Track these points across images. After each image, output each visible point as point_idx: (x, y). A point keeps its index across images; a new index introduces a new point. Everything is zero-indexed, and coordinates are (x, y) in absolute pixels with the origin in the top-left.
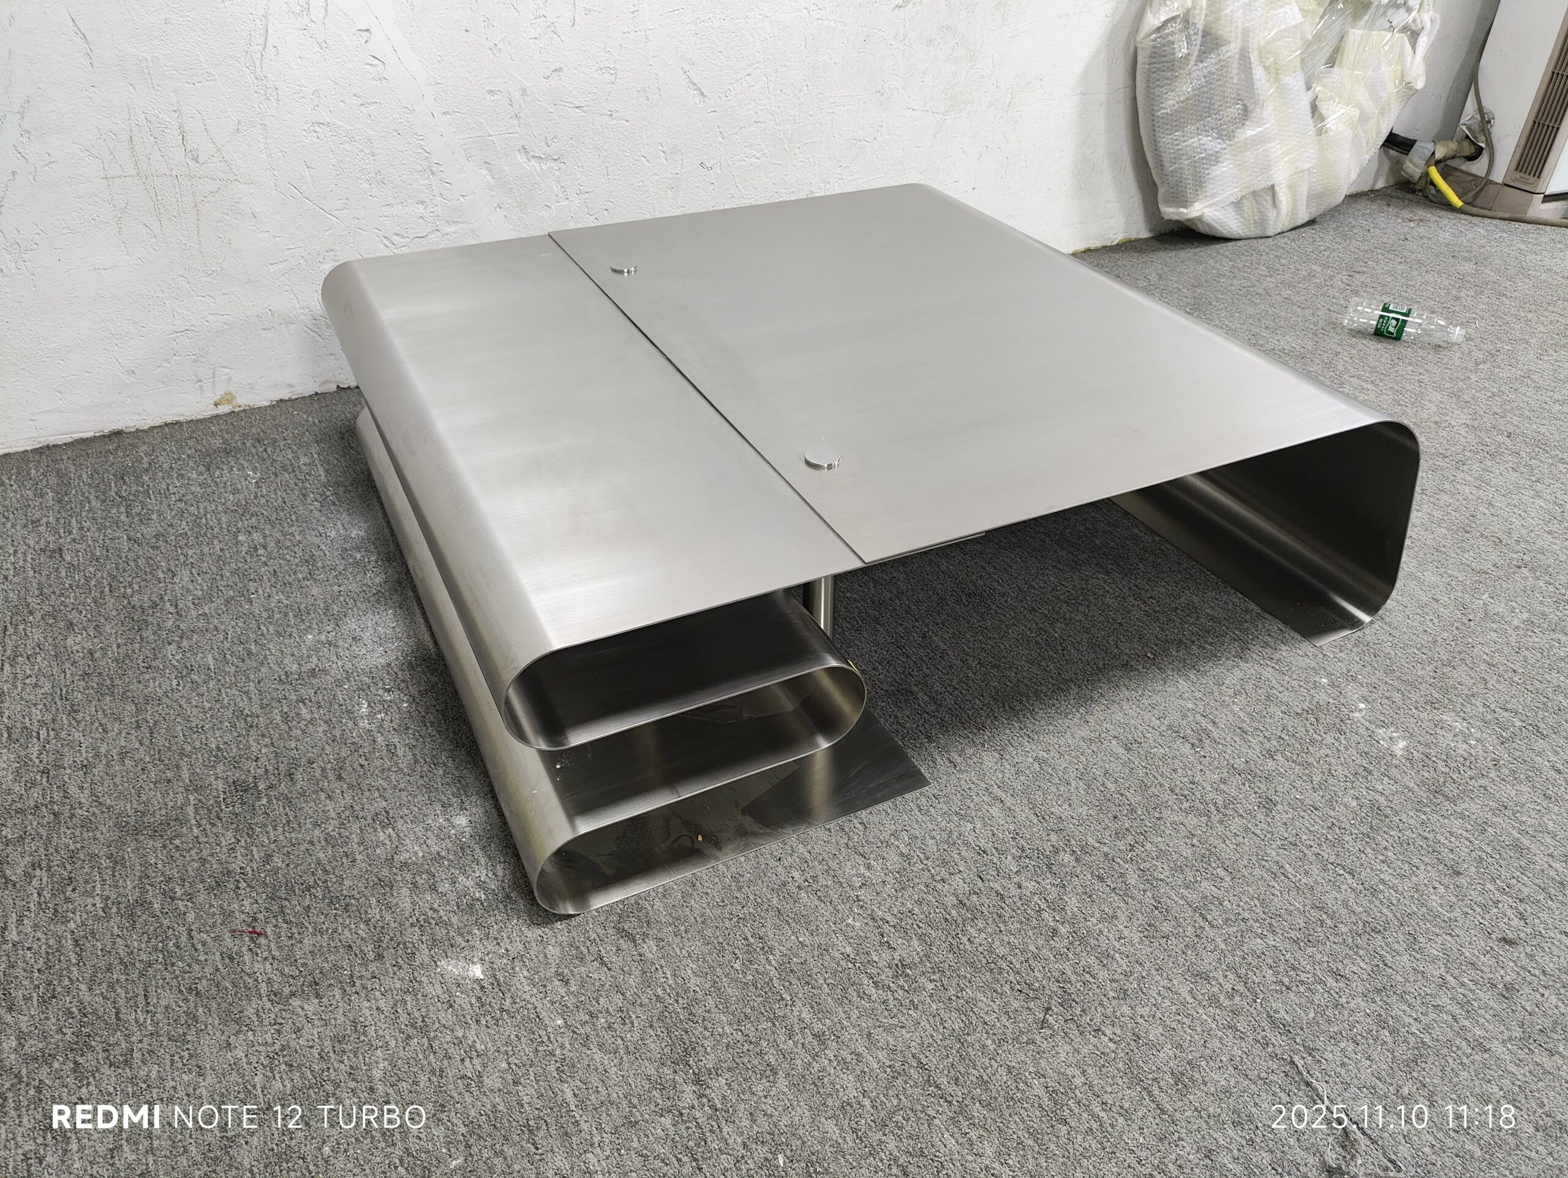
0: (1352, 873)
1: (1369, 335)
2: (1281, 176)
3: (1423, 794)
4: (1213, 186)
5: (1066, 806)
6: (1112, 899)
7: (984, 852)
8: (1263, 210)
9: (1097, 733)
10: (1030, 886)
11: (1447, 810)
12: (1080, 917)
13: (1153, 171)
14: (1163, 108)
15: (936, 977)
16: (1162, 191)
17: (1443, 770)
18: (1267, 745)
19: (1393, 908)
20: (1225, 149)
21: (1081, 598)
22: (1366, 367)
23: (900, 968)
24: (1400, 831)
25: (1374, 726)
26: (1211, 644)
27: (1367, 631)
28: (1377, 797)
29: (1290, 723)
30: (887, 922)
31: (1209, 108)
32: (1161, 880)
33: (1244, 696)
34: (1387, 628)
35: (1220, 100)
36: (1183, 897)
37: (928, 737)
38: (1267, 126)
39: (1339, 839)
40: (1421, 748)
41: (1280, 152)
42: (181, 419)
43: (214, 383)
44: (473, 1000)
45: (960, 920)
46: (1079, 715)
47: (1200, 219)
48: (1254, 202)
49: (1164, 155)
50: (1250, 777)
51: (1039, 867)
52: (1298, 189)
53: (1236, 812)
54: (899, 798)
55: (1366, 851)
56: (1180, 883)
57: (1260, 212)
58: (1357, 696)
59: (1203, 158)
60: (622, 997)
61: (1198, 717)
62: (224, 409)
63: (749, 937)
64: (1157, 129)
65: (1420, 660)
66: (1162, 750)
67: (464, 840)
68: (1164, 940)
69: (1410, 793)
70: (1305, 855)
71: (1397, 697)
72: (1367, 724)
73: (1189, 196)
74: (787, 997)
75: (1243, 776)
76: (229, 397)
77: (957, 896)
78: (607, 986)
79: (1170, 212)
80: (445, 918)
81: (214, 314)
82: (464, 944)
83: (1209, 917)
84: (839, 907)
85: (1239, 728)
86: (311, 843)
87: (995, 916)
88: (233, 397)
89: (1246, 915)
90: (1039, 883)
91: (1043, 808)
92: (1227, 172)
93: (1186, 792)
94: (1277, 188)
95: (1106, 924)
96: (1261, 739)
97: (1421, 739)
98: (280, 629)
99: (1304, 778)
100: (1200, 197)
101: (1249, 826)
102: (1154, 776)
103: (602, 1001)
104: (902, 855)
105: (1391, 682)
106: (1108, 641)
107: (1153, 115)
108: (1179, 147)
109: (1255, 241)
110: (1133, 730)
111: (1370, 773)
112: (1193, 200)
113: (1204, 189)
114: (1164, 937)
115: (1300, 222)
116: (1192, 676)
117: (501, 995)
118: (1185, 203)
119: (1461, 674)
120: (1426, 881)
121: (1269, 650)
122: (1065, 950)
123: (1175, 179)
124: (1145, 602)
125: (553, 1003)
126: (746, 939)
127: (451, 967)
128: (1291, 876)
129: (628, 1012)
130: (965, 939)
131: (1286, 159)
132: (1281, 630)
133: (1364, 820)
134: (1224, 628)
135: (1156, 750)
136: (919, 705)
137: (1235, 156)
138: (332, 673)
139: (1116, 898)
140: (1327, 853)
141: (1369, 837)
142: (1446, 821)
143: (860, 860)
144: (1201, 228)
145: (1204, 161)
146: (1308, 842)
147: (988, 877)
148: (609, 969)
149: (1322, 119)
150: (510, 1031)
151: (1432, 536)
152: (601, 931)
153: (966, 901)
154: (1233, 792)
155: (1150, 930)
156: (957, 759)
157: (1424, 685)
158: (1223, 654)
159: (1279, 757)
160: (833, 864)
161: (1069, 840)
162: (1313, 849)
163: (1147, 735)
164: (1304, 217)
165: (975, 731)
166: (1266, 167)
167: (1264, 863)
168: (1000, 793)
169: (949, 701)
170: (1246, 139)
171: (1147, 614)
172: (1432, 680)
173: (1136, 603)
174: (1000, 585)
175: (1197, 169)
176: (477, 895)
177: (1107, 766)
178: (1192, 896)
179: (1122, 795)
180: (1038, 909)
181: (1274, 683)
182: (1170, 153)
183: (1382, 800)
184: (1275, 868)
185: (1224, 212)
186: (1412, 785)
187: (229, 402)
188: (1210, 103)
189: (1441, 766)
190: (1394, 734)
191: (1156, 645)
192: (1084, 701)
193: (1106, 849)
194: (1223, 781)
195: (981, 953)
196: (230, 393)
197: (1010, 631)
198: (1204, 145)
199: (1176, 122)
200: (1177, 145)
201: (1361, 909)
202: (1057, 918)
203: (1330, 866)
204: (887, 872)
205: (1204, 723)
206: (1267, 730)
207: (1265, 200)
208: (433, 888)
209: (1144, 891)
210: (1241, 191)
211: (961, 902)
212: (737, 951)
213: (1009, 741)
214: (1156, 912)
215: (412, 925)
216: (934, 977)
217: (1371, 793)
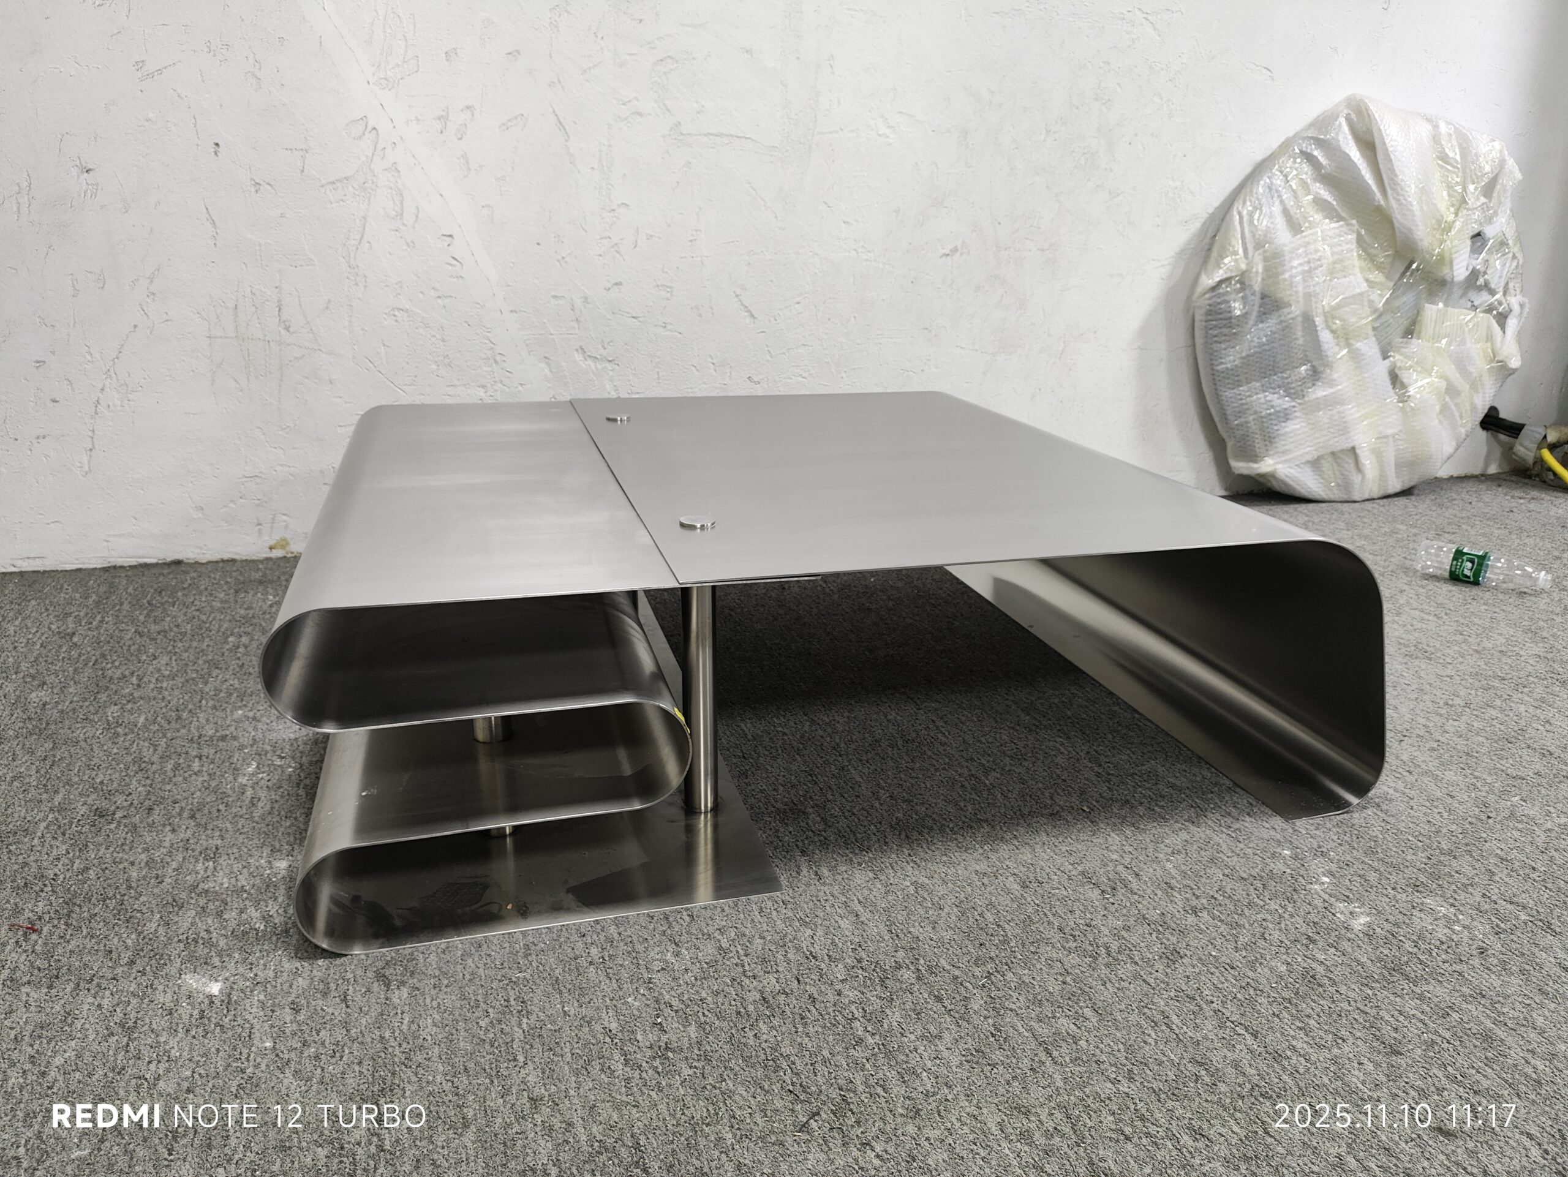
0: (1255, 1035)
1: (1444, 580)
2: (1363, 439)
3: (1376, 970)
4: (1283, 443)
5: (929, 929)
6: (943, 1020)
7: (814, 957)
8: (1346, 473)
9: (995, 869)
10: (851, 994)
11: (1403, 989)
12: (898, 1029)
13: (1219, 425)
14: (1222, 363)
15: (700, 1065)
16: (1230, 444)
17: (1411, 950)
18: (1194, 902)
19: (1298, 1076)
20: (1294, 407)
21: (1029, 755)
22: (1432, 603)
23: (663, 1051)
24: (1334, 1002)
25: (1333, 900)
26: (1162, 807)
27: (1356, 815)
28: (1314, 965)
29: (1229, 885)
30: (671, 1006)
31: (1273, 366)
32: (1011, 1010)
33: (1184, 856)
34: (1383, 815)
35: (1285, 359)
36: (1031, 1030)
37: (802, 852)
38: (1340, 387)
39: (1251, 1001)
40: (1387, 926)
41: (1358, 415)
42: (237, 557)
43: (272, 528)
44: (196, 1012)
45: (754, 1015)
46: (981, 851)
47: (1272, 475)
48: (1335, 465)
49: (1227, 408)
50: (1160, 928)
51: (870, 979)
52: (1384, 454)
53: (1131, 958)
54: (743, 899)
55: (1281, 1016)
56: (1033, 1016)
57: (1342, 475)
58: (1322, 870)
59: (1270, 414)
60: (345, 1033)
61: (1120, 868)
62: (277, 553)
63: (512, 999)
64: (1218, 383)
65: (1413, 847)
66: (1065, 893)
67: (274, 879)
68: (989, 1068)
69: (1359, 967)
70: (1201, 1009)
71: (1373, 877)
72: (1326, 897)
73: (1258, 450)
74: (521, 1059)
75: (1153, 926)
76: (284, 543)
77: (762, 993)
78: (336, 1021)
79: (1240, 467)
80: (214, 940)
81: (282, 465)
82: (218, 964)
83: (1055, 1054)
84: (625, 985)
85: (1166, 883)
86: (132, 863)
87: (797, 1016)
88: (288, 544)
89: (1103, 1058)
90: (863, 993)
91: (901, 927)
92: (1298, 429)
93: (1077, 933)
94: (1358, 451)
95: (925, 1042)
96: (1188, 896)
97: (1391, 918)
98: (218, 705)
99: (1228, 937)
100: (1271, 453)
101: (1142, 973)
102: (1045, 914)
103: (323, 1033)
104: (720, 948)
105: (1370, 862)
106: (1043, 794)
107: (1213, 369)
108: (1244, 401)
109: (1339, 504)
110: (1038, 870)
111: (1314, 942)
112: (1263, 455)
113: (1274, 445)
114: (989, 1065)
115: (1391, 490)
116: (1127, 832)
117: (225, 1011)
118: (1254, 458)
119: (1464, 864)
120: (1351, 1055)
121: (1229, 820)
122: (864, 1061)
123: (1242, 433)
124: (1100, 765)
125: (272, 1026)
126: (507, 1001)
127: (191, 981)
128: (1174, 1027)
129: (343, 1047)
130: (751, 1034)
131: (1365, 423)
132: (1251, 804)
133: (1289, 985)
134: (1183, 796)
135: (1057, 891)
136: (807, 824)
137: (1307, 414)
138: (241, 741)
139: (948, 1020)
140: (1232, 1012)
141: (1290, 1003)
142: (1398, 999)
143: (671, 947)
144: (1276, 486)
145: (1272, 417)
146: (1209, 998)
147: (808, 980)
148: (348, 1007)
149: (1404, 386)
150: (212, 1044)
151: (1465, 742)
152: (359, 972)
153: (771, 999)
154: (1134, 939)
155: (976, 1057)
156: (825, 872)
157: (1410, 868)
158: (1173, 817)
159: (1205, 914)
160: (640, 947)
161: (917, 959)
162: (1214, 1005)
163: (1052, 877)
164: (1395, 486)
165: (857, 851)
166: (1344, 429)
167: (1146, 1010)
168: (859, 908)
169: (843, 823)
170: (1318, 398)
171: (1098, 775)
172: (1423, 866)
173: (1090, 765)
174: (946, 736)
175: (1265, 425)
176: (257, 926)
177: (994, 899)
178: (1043, 1030)
179: (998, 926)
180: (850, 1017)
181: (1224, 847)
182: (1233, 407)
183: (1320, 969)
184: (1158, 1017)
185: (1300, 470)
186: (1364, 959)
187: (283, 547)
188: (1274, 361)
189: (1408, 946)
190: (1358, 910)
191: (1098, 802)
192: (994, 838)
193: (957, 973)
194: (1127, 929)
195: (763, 1049)
196: (285, 540)
197: (938, 774)
198: (1270, 401)
199: (1236, 378)
200: (1241, 399)
201: (1254, 1072)
202: (869, 1029)
203: (1228, 1024)
204: (695, 960)
205: (1125, 874)
206: (1199, 888)
207: (1347, 463)
208: (219, 914)
209: (985, 1018)
210: (1316, 450)
211: (764, 999)
212: (490, 1010)
213: (891, 864)
214: (992, 1039)
215: (180, 941)
216: (697, 1065)
217: (1309, 960)
